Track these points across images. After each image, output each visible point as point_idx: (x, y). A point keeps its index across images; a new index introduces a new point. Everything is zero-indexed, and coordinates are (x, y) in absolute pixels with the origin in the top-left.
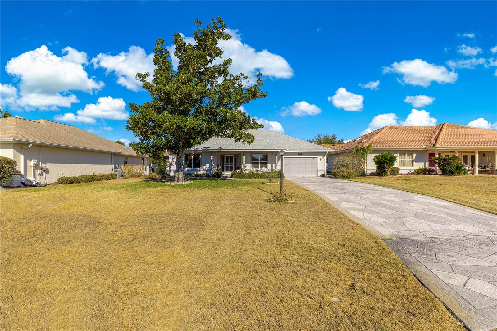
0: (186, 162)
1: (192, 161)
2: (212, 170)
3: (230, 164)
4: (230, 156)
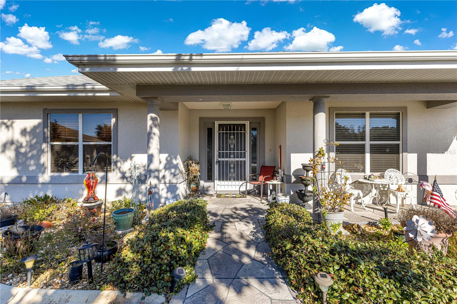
0: (52, 147)
3: (234, 153)
4: (234, 125)
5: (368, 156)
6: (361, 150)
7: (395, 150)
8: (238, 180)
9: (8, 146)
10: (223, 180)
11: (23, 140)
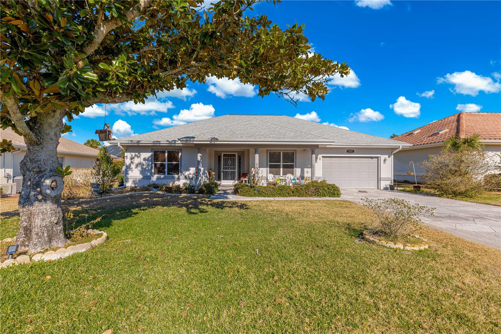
0: (155, 165)
1: (166, 163)
2: (200, 178)
3: (230, 168)
4: (230, 154)
5: (281, 169)
6: (278, 167)
7: (292, 167)
8: (232, 180)
9: (139, 165)
10: (225, 180)
11: (144, 162)
